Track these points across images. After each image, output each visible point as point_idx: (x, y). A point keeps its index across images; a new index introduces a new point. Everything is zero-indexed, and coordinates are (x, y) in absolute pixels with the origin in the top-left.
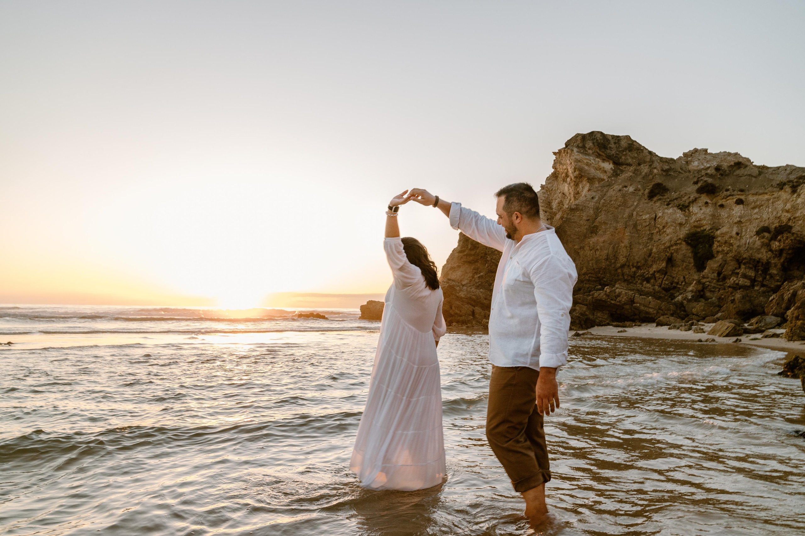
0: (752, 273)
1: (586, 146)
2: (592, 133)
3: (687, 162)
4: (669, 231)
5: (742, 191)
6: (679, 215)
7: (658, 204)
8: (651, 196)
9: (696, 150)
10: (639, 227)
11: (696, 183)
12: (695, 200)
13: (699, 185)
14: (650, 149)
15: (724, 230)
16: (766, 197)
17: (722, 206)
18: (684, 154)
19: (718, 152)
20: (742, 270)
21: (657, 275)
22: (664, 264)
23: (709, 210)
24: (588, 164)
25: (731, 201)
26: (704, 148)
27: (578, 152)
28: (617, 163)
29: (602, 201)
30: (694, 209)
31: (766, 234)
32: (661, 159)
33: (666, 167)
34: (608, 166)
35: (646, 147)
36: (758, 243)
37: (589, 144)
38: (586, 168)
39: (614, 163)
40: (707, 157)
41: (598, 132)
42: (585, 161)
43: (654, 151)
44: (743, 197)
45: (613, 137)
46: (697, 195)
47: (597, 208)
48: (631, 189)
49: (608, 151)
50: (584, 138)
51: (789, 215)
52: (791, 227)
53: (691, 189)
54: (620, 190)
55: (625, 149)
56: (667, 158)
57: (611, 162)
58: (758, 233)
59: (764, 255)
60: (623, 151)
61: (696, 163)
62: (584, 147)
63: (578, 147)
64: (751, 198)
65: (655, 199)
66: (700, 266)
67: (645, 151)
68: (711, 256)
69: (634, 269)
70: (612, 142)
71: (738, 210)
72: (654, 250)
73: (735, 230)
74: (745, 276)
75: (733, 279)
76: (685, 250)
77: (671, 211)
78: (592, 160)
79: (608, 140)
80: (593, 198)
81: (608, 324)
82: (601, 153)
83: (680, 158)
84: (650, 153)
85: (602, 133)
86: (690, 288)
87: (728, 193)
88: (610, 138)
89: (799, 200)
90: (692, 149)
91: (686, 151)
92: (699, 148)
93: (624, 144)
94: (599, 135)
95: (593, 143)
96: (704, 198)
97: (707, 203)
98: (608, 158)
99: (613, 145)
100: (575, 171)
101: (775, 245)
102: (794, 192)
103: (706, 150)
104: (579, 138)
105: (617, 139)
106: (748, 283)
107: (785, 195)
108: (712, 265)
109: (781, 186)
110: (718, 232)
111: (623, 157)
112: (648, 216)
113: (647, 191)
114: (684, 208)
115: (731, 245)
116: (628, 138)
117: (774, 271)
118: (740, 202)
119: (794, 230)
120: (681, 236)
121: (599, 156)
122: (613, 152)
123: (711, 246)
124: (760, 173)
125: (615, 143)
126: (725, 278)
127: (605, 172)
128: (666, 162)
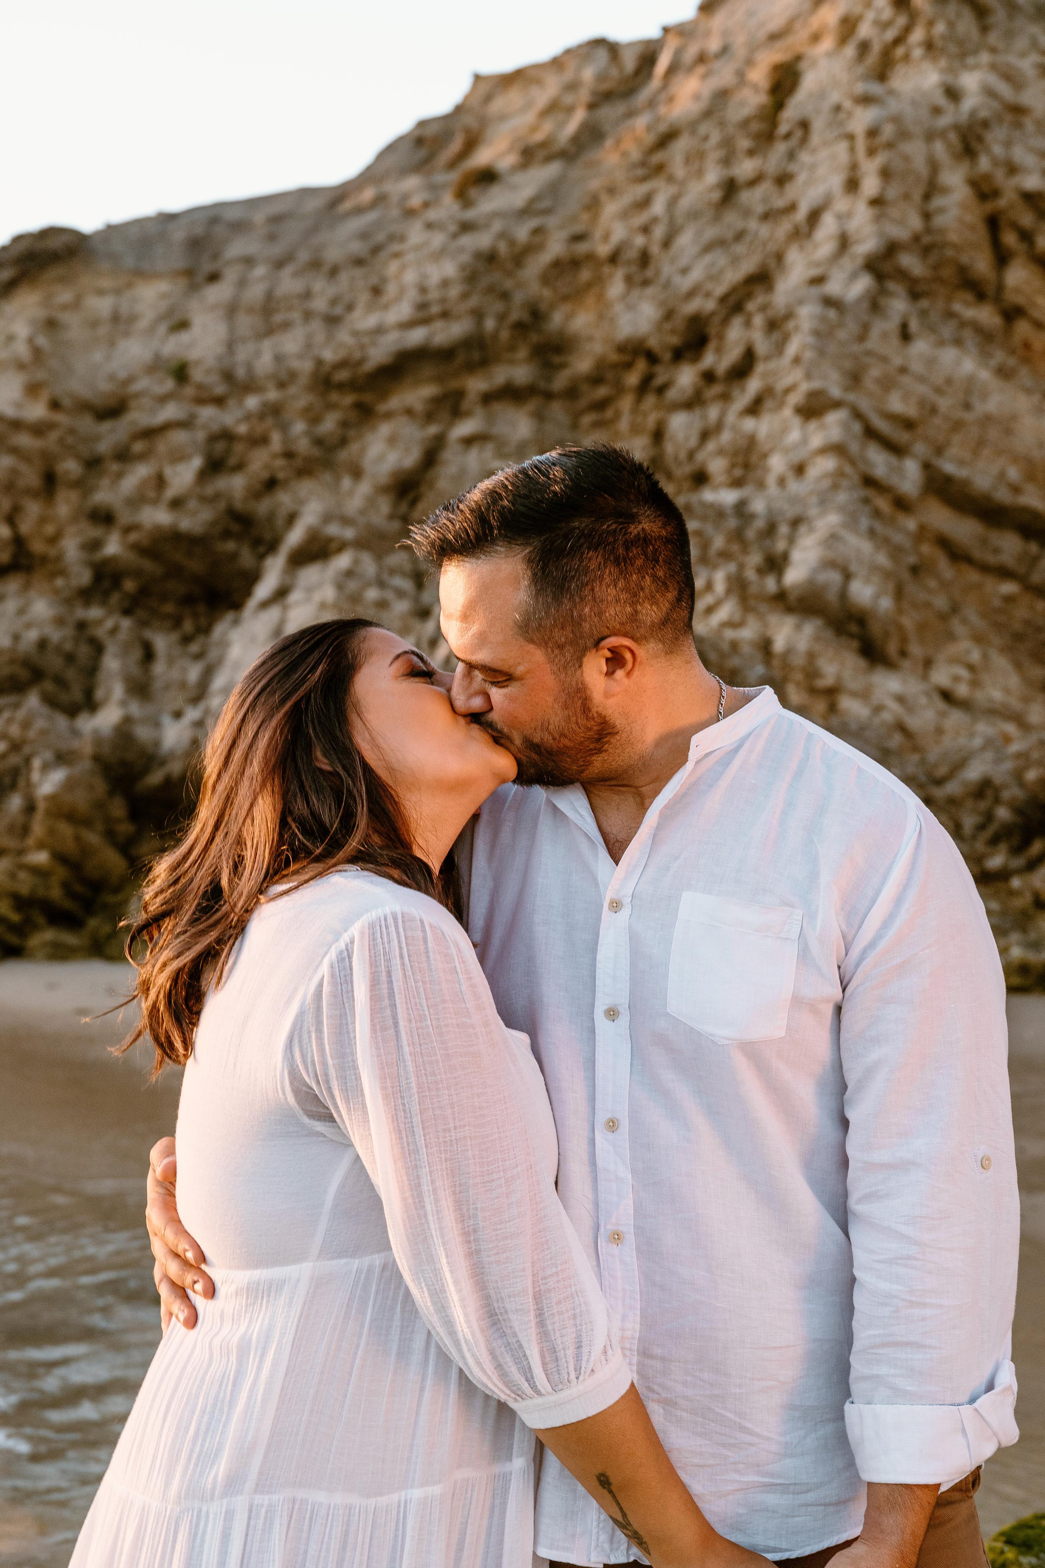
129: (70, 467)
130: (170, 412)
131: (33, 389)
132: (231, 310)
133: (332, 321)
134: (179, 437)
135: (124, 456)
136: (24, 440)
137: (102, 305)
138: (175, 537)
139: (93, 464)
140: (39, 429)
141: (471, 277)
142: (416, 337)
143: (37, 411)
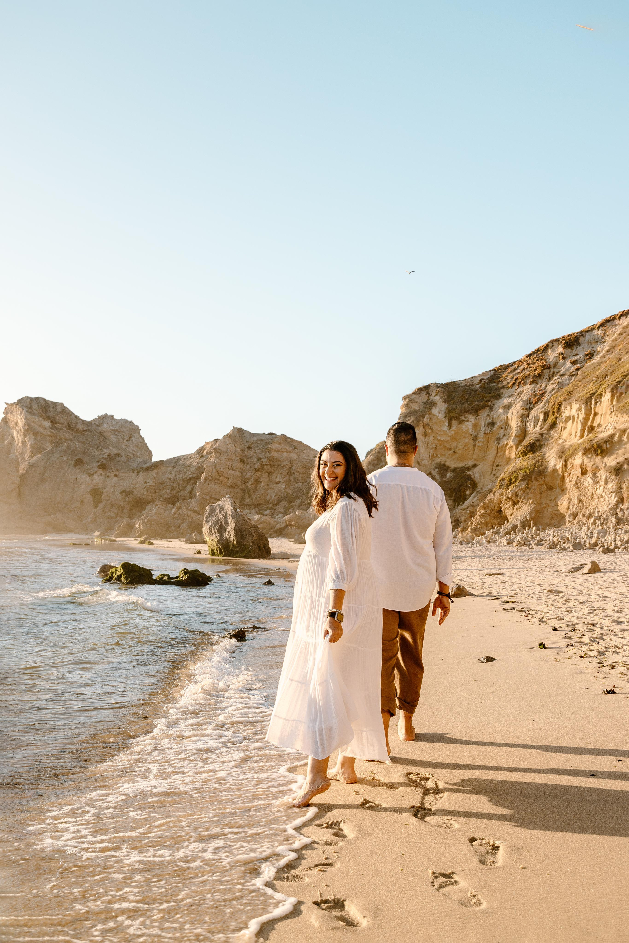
0: (116, 511)
1: (33, 407)
2: (38, 398)
3: (100, 424)
4: (83, 487)
5: (118, 470)
6: (88, 479)
7: (79, 471)
8: (76, 465)
9: (106, 416)
10: (68, 482)
11: (98, 462)
12: (96, 472)
13: (99, 463)
14: (76, 414)
15: (107, 489)
16: (127, 475)
17: (108, 476)
18: (98, 416)
19: (120, 419)
20: (112, 510)
21: (75, 509)
22: (79, 504)
23: (102, 478)
24: (33, 422)
25: (112, 475)
26: (112, 414)
27: (27, 412)
28: (53, 422)
29: (48, 463)
30: (95, 477)
31: (124, 494)
32: (83, 421)
33: (86, 428)
34: (47, 424)
35: (74, 412)
36: (120, 497)
37: (35, 406)
38: (33, 424)
39: (52, 422)
40: (113, 421)
41: (42, 398)
42: (32, 420)
43: (78, 415)
44: (117, 474)
45: (52, 402)
46: (97, 469)
47: (45, 467)
48: (65, 458)
49: (48, 413)
50: (32, 399)
51: (133, 486)
52: (133, 492)
53: (95, 465)
54: (59, 458)
55: (60, 413)
56: (86, 421)
57: (50, 421)
58: (121, 493)
59: (122, 503)
60: (58, 414)
61: (105, 426)
62: (31, 408)
63: (27, 407)
64: (121, 474)
65: (77, 467)
66: (96, 506)
67: (73, 416)
68: (100, 501)
69: (64, 505)
70: (51, 406)
71: (115, 479)
72: (75, 496)
73: (112, 490)
74: (114, 512)
75: (109, 514)
76: (89, 497)
77: (84, 476)
78: (37, 419)
79: (48, 405)
80: (43, 460)
81: (53, 533)
82: (43, 414)
83: (95, 419)
84: (76, 417)
85: (44, 399)
86: (90, 517)
87: (111, 470)
88: (50, 403)
89: (138, 480)
90: (104, 414)
91: (100, 415)
92: (109, 414)
93: (59, 409)
94: (42, 401)
95: (38, 406)
96: (101, 471)
97: (101, 474)
98: (48, 418)
99: (51, 409)
100: (24, 426)
101: (127, 499)
102: (138, 475)
103: (112, 416)
104: (29, 400)
105: (55, 404)
106: (114, 515)
107: (134, 475)
108: (101, 506)
109: (133, 470)
110: (105, 490)
111: (58, 418)
112: (73, 477)
113: (73, 462)
114: (91, 475)
115: (110, 497)
116: (62, 404)
117: (125, 511)
118: (116, 476)
119: (134, 493)
120: (88, 490)
121: (41, 416)
122: (52, 414)
123: (101, 497)
124: (127, 461)
125: (53, 408)
126: (105, 513)
127: (45, 428)
128: (86, 424)
129: (157, 490)
130: (168, 484)
131: (153, 482)
132: (176, 472)
133: (185, 473)
134: (168, 487)
135: (163, 489)
136: (152, 488)
137: (163, 471)
138: (168, 498)
139: (160, 490)
140: (154, 486)
141: (196, 470)
142: (191, 476)
143: (154, 484)
